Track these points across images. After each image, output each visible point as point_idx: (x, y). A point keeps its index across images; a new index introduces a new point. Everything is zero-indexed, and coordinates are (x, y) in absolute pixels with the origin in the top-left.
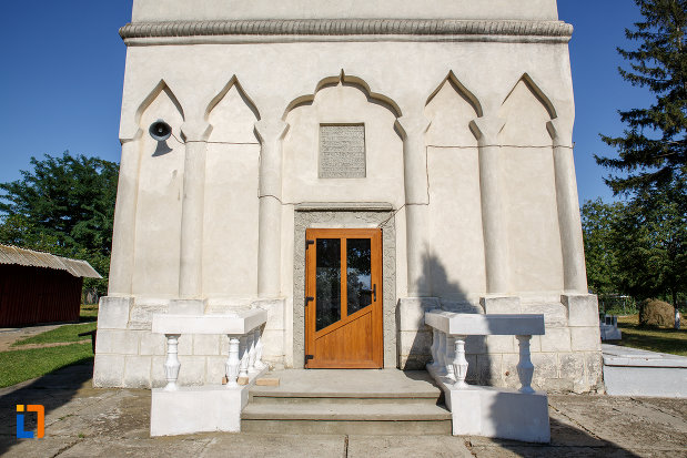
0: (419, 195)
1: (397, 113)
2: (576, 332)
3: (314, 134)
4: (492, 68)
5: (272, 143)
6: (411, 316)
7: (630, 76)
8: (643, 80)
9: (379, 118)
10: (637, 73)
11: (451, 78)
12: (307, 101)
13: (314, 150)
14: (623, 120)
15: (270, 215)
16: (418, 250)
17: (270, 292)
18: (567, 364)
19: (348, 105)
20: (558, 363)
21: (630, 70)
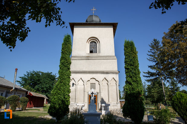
0: (101, 91)
1: (99, 82)
2: (118, 107)
3: (90, 84)
4: (110, 77)
5: (85, 85)
6: (100, 105)
7: (149, 60)
8: (151, 60)
9: (97, 83)
10: (150, 59)
11: (105, 78)
12: (89, 81)
13: (90, 86)
14: (149, 67)
15: (85, 93)
16: (101, 98)
17: (85, 102)
18: (117, 110)
19: (93, 81)
20: (116, 110)
21: (149, 59)
